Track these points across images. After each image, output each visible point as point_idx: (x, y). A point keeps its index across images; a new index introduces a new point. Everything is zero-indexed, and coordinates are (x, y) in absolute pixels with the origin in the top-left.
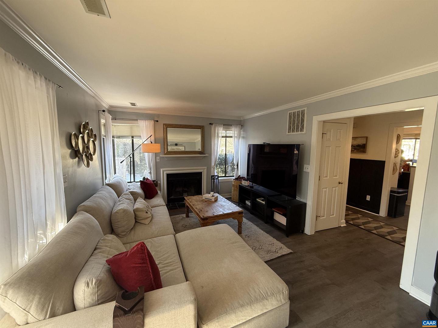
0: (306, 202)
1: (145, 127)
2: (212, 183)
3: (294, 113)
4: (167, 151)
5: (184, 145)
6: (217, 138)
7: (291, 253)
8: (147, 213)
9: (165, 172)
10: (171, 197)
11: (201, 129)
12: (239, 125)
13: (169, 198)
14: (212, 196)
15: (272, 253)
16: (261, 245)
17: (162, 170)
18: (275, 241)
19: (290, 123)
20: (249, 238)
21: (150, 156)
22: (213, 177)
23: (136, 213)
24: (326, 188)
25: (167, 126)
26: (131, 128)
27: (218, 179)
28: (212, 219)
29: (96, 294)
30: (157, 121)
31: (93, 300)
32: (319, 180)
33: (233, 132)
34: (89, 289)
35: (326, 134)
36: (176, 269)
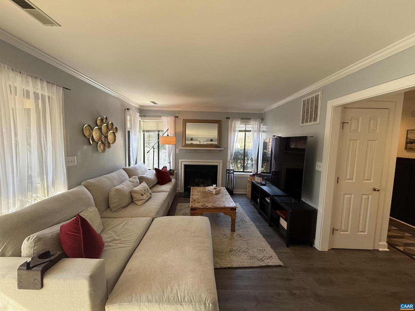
0: (317, 209)
1: (167, 122)
2: (227, 177)
3: (308, 100)
4: (185, 144)
5: (199, 140)
6: (233, 132)
7: (280, 266)
8: (142, 195)
9: (183, 163)
10: (188, 186)
11: (218, 123)
12: (259, 118)
13: (186, 187)
14: (214, 189)
15: (255, 260)
16: (249, 249)
17: (180, 161)
18: (269, 247)
19: (304, 112)
20: (240, 238)
21: (170, 148)
22: (228, 171)
23: (133, 194)
24: (350, 194)
25: (185, 121)
26: (157, 123)
27: (233, 173)
28: (200, 210)
29: (33, 248)
30: (177, 117)
31: (29, 252)
32: (337, 183)
33: (252, 126)
34: (28, 243)
35: (348, 123)
36: (124, 247)
